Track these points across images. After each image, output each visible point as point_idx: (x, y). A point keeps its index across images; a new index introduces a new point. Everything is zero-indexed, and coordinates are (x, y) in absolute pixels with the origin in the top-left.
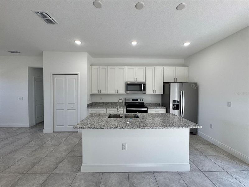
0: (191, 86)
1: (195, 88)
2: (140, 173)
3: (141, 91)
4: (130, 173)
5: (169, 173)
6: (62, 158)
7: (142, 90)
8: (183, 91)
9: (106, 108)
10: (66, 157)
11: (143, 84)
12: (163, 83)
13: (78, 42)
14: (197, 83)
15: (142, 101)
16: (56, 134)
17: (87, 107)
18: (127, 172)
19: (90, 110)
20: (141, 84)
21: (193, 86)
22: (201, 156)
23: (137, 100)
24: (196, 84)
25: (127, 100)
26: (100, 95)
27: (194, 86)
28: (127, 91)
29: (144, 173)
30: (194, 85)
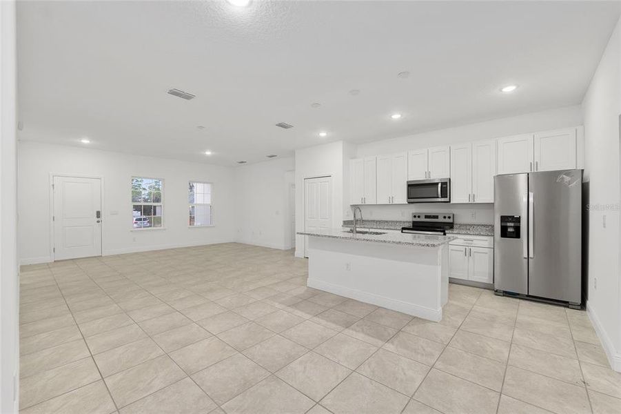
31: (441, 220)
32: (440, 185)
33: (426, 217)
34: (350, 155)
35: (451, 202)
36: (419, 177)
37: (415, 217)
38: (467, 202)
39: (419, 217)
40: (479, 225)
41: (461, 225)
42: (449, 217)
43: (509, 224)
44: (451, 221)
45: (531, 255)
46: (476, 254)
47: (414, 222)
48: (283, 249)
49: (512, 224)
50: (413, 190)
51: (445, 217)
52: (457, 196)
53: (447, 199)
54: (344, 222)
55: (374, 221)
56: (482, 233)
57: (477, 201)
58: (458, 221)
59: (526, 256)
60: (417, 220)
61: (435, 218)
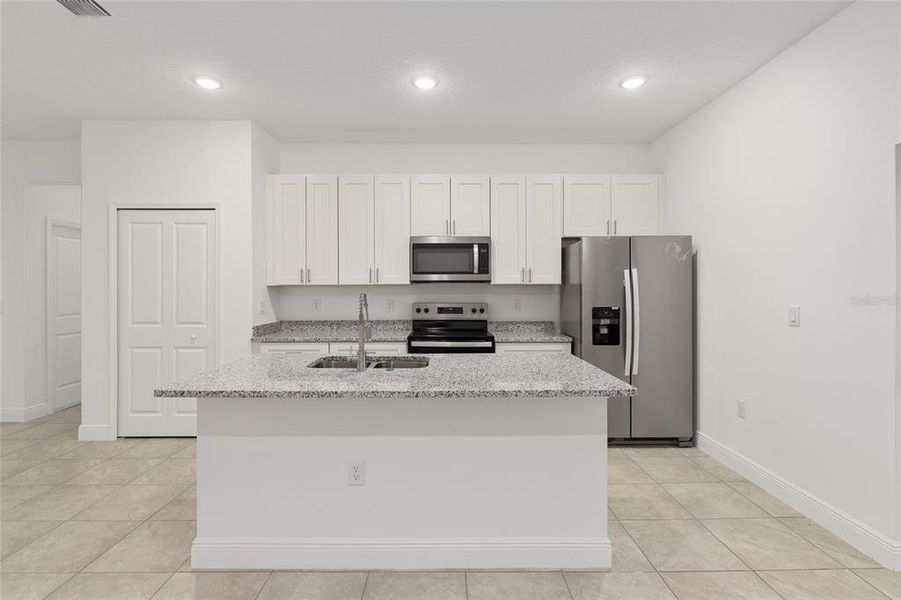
0: (667, 250)
1: (684, 258)
2: (412, 574)
3: (472, 273)
4: (375, 574)
5: (524, 574)
6: (130, 523)
7: (476, 271)
8: (634, 271)
9: (329, 342)
10: (148, 520)
11: (481, 246)
12: (563, 239)
13: (208, 84)
14: (690, 237)
15: (477, 316)
16: (126, 445)
17: (251, 336)
18: (364, 571)
19: (265, 348)
20: (470, 246)
21: (673, 248)
22: (680, 521)
23: (459, 310)
24: (686, 241)
25: (419, 311)
26: (305, 289)
27: (678, 249)
28: (414, 273)
29: (428, 572)
30: (677, 247)
31: (467, 315)
32: (476, 249)
33: (441, 310)
34: (267, 164)
35: (492, 282)
39: (426, 311)
40: (526, 323)
41: (499, 323)
42: (482, 311)
43: (603, 322)
44: (484, 316)
45: (635, 372)
48: (22, 420)
49: (608, 322)
50: (423, 256)
51: (474, 311)
52: (503, 272)
53: (487, 277)
54: (256, 329)
55: (324, 323)
58: (494, 316)
59: (628, 375)
60: (423, 316)
61: (456, 313)
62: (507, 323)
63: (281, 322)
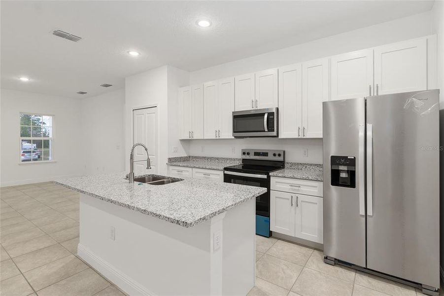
3: (264, 131)
11: (268, 114)
13: (134, 54)
15: (277, 158)
17: (167, 163)
20: (262, 115)
23: (266, 154)
26: (192, 141)
28: (236, 132)
31: (270, 157)
32: (266, 116)
33: (256, 154)
35: (279, 137)
36: (245, 106)
37: (244, 153)
38: (296, 136)
39: (248, 154)
40: (311, 165)
41: (293, 164)
42: (279, 155)
43: (341, 168)
44: (281, 159)
45: (370, 213)
46: (304, 203)
47: (244, 160)
49: (345, 168)
51: (275, 155)
52: (287, 130)
53: (275, 133)
54: (170, 159)
55: (204, 158)
56: (310, 178)
57: (307, 136)
58: (289, 159)
59: (364, 214)
60: (247, 157)
61: (263, 156)
62: (298, 164)
63: (189, 157)
